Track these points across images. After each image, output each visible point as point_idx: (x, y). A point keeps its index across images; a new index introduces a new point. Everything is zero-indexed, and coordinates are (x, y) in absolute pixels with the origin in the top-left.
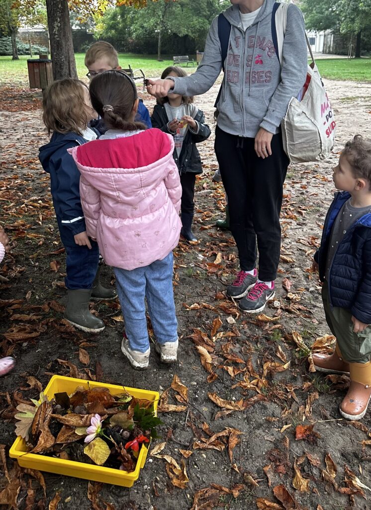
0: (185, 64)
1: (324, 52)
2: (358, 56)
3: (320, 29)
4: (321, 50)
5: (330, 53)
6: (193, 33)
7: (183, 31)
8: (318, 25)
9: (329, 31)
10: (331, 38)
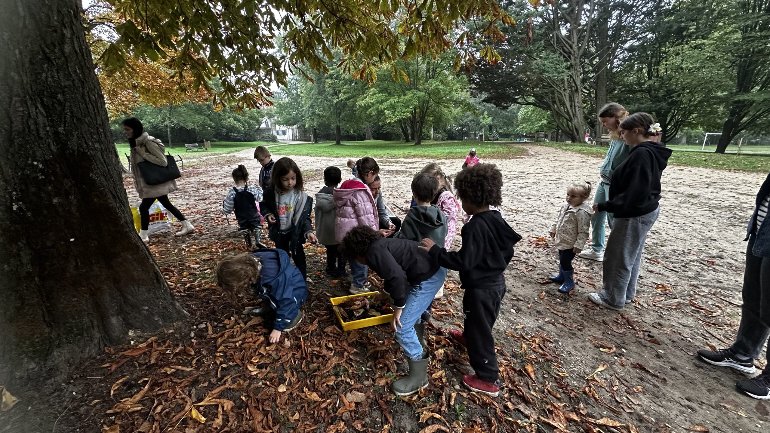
0: (196, 150)
1: (293, 140)
2: (316, 142)
3: (290, 125)
4: (291, 138)
5: (297, 140)
6: (198, 126)
7: (190, 126)
8: (288, 123)
9: (295, 126)
10: (296, 131)
